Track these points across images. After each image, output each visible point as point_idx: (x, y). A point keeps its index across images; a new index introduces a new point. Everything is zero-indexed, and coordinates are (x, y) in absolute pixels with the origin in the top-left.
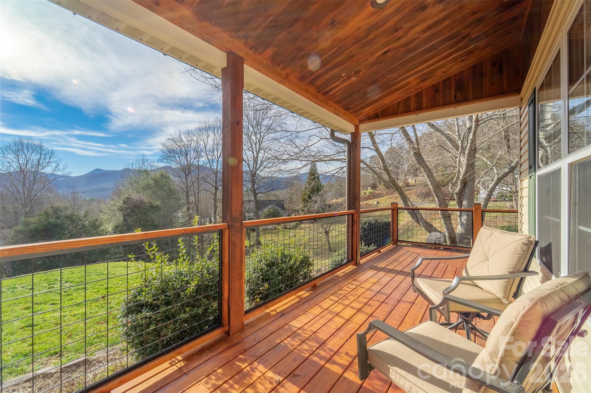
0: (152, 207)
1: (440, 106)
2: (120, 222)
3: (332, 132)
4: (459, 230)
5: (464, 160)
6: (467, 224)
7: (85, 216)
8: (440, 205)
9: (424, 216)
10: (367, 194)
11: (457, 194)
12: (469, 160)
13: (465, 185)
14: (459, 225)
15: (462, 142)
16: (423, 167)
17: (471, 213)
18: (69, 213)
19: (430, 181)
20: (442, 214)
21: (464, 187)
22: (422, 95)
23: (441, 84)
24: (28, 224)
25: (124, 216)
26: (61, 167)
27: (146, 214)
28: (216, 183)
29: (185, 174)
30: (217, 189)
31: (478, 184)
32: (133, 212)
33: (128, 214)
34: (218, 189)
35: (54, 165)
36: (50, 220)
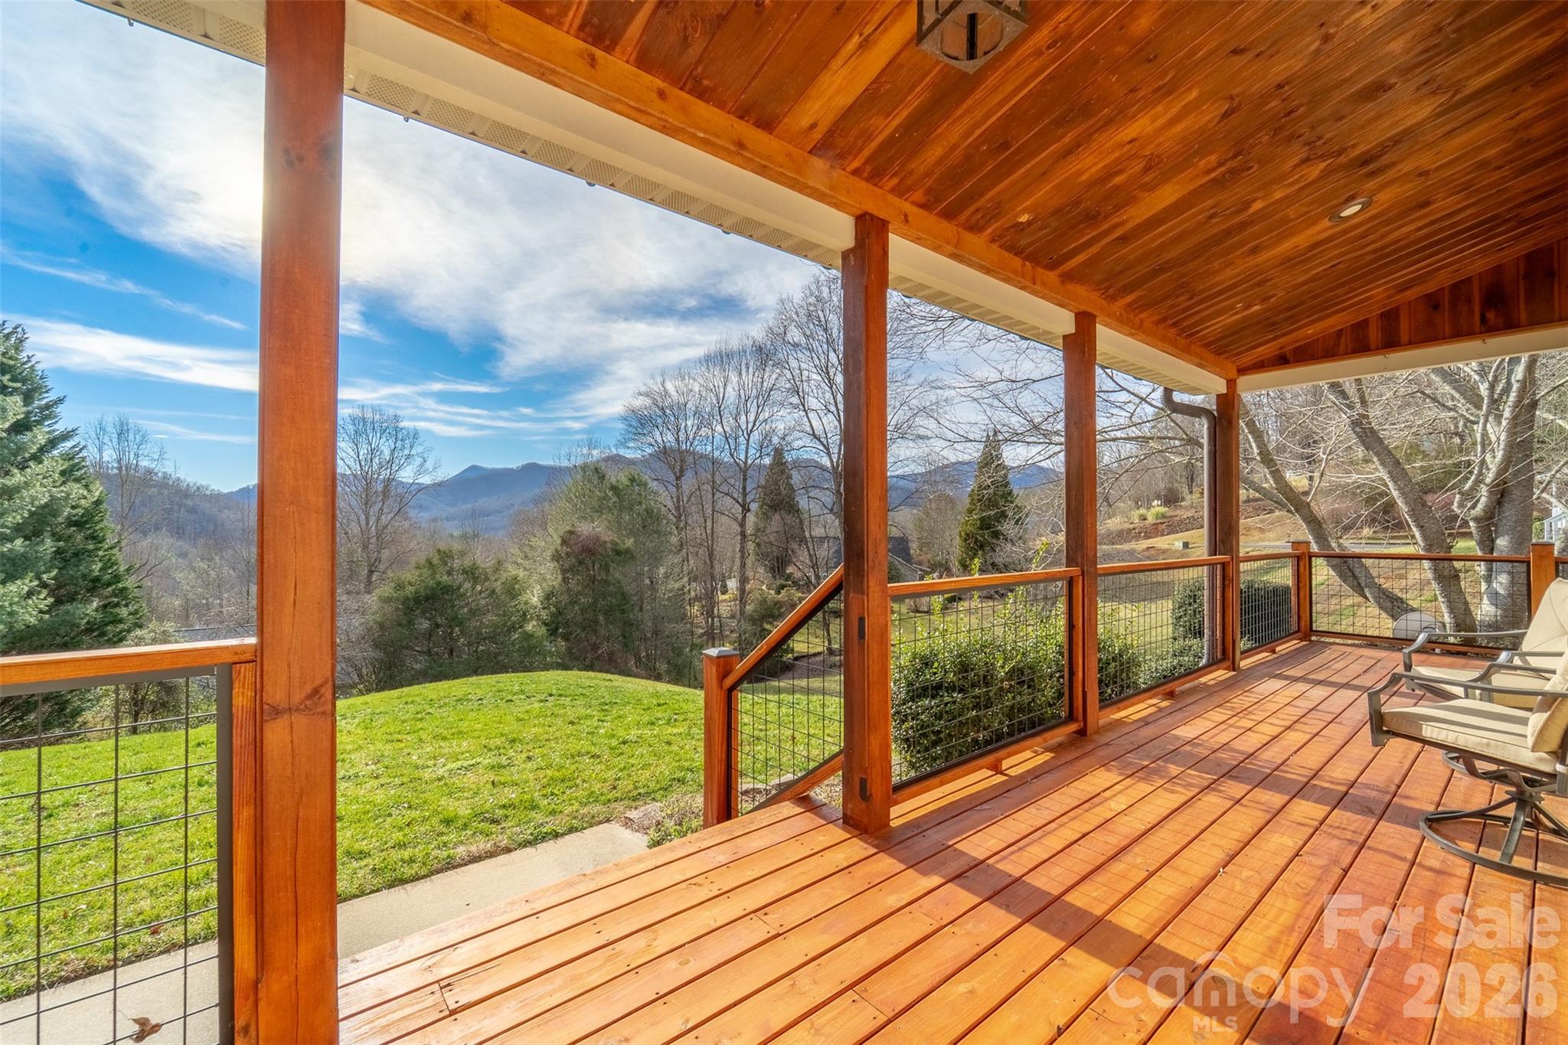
0: (618, 553)
1: (1444, 338)
2: (557, 586)
3: (1168, 393)
4: (1485, 610)
5: (1498, 433)
6: (1511, 595)
7: (497, 570)
8: (1429, 547)
9: (1374, 572)
10: (1151, 519)
11: (1476, 519)
12: (1515, 433)
13: (1502, 495)
14: (1485, 600)
15: (1492, 387)
16: (1377, 454)
17: (1523, 568)
18: (467, 562)
19: (1399, 489)
20: (1435, 570)
21: (1499, 503)
22: (1397, 316)
23: (1447, 292)
24: (400, 587)
25: (564, 571)
26: (429, 465)
27: (606, 568)
28: (745, 494)
29: (675, 473)
30: (746, 509)
31: (1542, 492)
32: (580, 563)
33: (571, 569)
34: (749, 510)
35: (419, 461)
36: (438, 577)
